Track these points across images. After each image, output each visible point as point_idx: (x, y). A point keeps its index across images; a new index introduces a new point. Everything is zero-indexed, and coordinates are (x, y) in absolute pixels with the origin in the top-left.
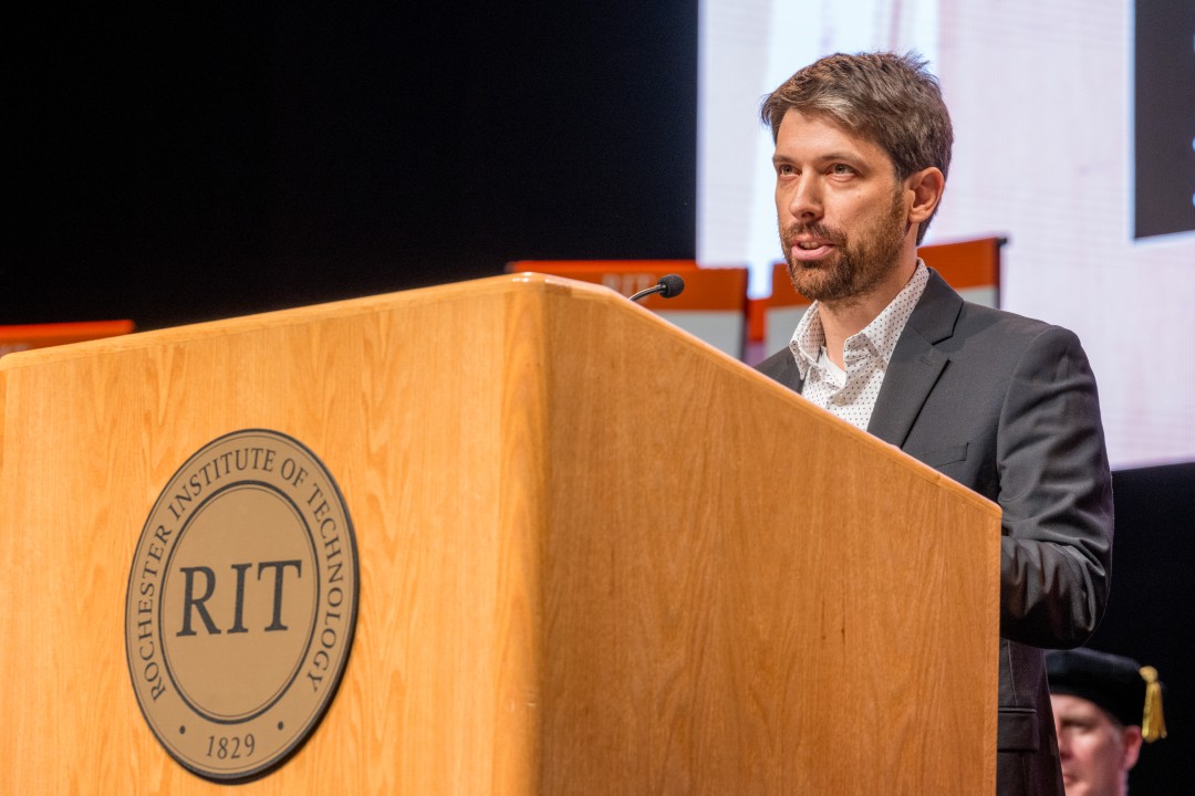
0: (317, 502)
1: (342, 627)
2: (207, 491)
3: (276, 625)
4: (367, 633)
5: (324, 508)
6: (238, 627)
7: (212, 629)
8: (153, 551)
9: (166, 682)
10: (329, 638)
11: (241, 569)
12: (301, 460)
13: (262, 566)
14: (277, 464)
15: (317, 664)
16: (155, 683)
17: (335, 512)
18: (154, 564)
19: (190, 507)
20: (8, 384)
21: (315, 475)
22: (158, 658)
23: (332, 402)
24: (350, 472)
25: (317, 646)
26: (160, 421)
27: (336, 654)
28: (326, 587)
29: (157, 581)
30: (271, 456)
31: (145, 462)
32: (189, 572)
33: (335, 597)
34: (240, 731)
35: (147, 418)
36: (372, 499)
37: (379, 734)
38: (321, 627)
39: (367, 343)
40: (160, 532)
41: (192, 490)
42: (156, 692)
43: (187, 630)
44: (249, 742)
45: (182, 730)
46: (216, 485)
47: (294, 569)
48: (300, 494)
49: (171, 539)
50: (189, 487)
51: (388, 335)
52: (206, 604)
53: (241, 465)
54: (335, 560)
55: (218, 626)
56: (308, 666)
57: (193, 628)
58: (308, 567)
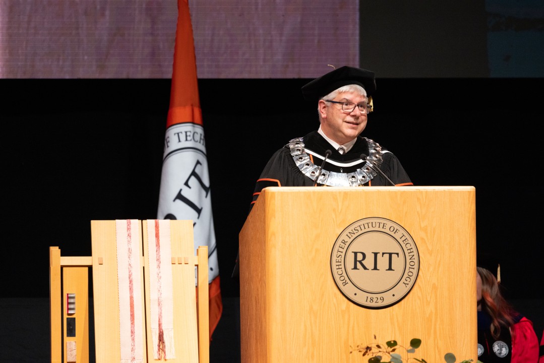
0: (404, 238)
1: (415, 271)
2: (360, 232)
3: (390, 269)
4: (423, 273)
5: (406, 240)
6: (375, 268)
7: (365, 268)
8: (341, 246)
9: (348, 281)
10: (410, 274)
11: (376, 254)
12: (396, 227)
13: (383, 254)
14: (387, 227)
15: (407, 280)
16: (344, 281)
17: (410, 241)
18: (341, 250)
19: (354, 236)
20: (276, 196)
21: (402, 231)
22: (344, 274)
23: (406, 213)
24: (414, 231)
25: (406, 275)
26: (339, 211)
27: (413, 278)
28: (408, 261)
29: (343, 255)
30: (385, 225)
31: (334, 222)
32: (356, 253)
33: (412, 264)
34: (379, 296)
35: (334, 210)
36: (422, 239)
37: (429, 300)
38: (407, 271)
39: (418, 199)
40: (343, 242)
41: (355, 232)
42: (344, 284)
43: (355, 268)
44: (382, 299)
45: (355, 294)
46: (364, 231)
47: (396, 255)
48: (397, 236)
49: (348, 244)
50: (354, 230)
51: (426, 197)
52: (362, 262)
53: (374, 226)
54: (412, 254)
55: (368, 268)
56: (403, 280)
57: (358, 268)
58: (401, 254)
